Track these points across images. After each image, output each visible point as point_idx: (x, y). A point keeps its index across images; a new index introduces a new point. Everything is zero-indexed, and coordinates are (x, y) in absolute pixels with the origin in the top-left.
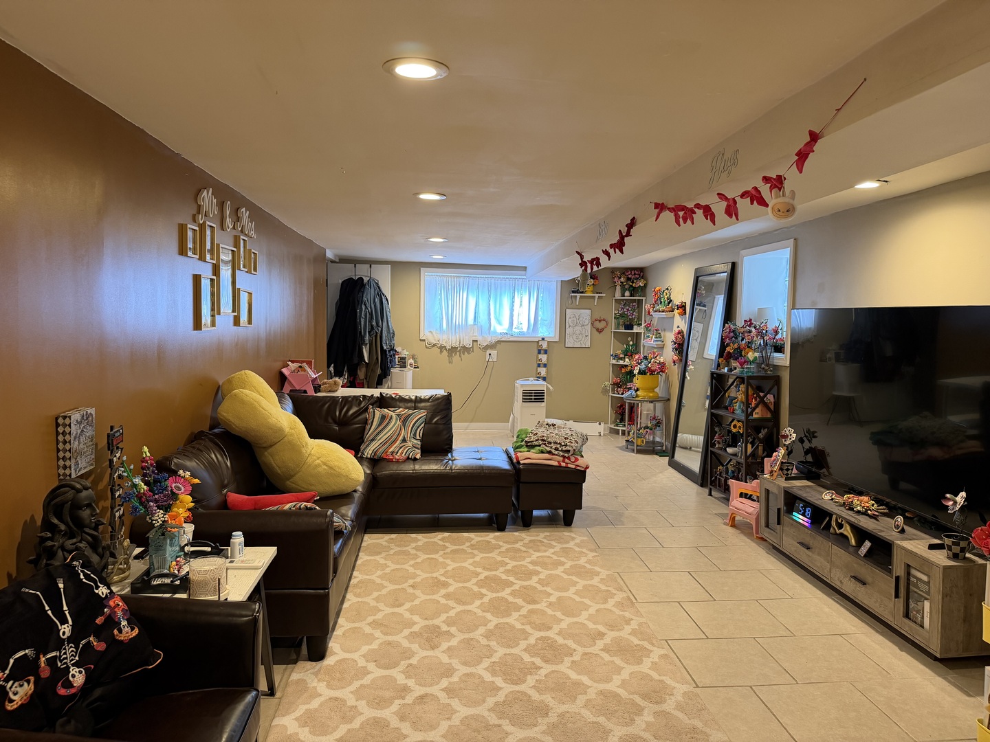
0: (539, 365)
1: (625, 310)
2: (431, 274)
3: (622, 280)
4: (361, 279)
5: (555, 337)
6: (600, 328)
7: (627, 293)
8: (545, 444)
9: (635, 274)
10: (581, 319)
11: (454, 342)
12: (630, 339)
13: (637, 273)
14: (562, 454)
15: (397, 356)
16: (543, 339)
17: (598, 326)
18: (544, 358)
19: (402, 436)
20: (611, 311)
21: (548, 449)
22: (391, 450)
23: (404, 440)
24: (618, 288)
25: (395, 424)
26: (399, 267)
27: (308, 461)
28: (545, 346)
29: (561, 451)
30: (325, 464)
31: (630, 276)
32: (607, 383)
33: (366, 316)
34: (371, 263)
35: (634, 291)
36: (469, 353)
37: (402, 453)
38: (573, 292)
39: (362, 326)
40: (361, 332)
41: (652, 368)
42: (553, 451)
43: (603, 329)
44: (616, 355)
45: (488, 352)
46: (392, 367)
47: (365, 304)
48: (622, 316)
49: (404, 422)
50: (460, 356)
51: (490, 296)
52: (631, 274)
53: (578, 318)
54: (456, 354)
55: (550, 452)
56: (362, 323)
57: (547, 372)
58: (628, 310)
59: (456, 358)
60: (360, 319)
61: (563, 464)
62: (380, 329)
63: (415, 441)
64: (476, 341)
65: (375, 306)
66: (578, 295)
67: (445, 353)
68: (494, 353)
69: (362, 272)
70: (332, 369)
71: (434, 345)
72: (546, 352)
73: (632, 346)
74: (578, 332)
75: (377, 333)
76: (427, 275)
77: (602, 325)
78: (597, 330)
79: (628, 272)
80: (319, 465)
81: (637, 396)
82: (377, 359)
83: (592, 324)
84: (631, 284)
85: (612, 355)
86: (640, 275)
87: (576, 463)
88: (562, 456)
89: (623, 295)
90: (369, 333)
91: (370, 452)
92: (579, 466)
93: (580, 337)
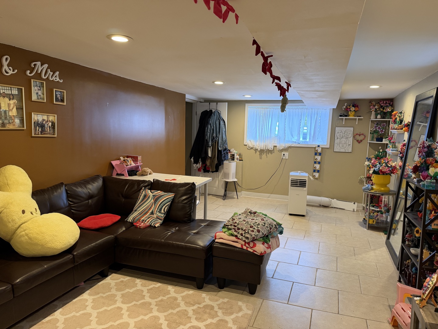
0: (315, 163)
1: (377, 128)
2: (253, 107)
3: (376, 107)
4: (211, 111)
5: (327, 145)
6: (359, 140)
7: (379, 116)
8: (235, 229)
9: (386, 103)
10: (346, 134)
11: (262, 147)
12: (380, 148)
13: (388, 102)
14: (244, 239)
15: (229, 154)
16: (319, 146)
17: (358, 139)
18: (319, 158)
19: (152, 210)
20: (368, 129)
21: (236, 233)
22: (142, 219)
23: (152, 213)
24: (373, 113)
25: (150, 201)
26: (233, 104)
27: (19, 231)
28: (319, 150)
29: (244, 237)
30: (27, 235)
31: (382, 105)
32: (362, 177)
33: (210, 131)
34: (217, 101)
35: (384, 115)
36: (271, 154)
37: (148, 222)
38: (341, 116)
39: (208, 137)
40: (207, 140)
41: (383, 170)
42: (239, 236)
43: (361, 141)
44: (369, 158)
45: (283, 153)
46: (225, 159)
47: (210, 124)
48: (375, 132)
49: (156, 201)
50: (266, 155)
51: (285, 119)
52: (383, 103)
53: (343, 133)
54: (264, 154)
55: (236, 236)
56: (208, 135)
57: (320, 167)
58: (379, 128)
59: (264, 156)
60: (207, 133)
61: (245, 248)
62: (218, 138)
63: (159, 214)
64: (276, 146)
65: (216, 126)
66: (344, 118)
67: (258, 153)
68: (287, 154)
69: (213, 106)
70: (192, 159)
71: (252, 148)
72: (320, 154)
73: (382, 153)
74: (343, 142)
75: (216, 140)
76: (249, 108)
77: (361, 137)
78: (358, 141)
79: (381, 102)
80: (23, 236)
81: (372, 189)
82: (215, 155)
83: (354, 137)
84: (382, 110)
85: (367, 158)
86: (390, 104)
87: (254, 249)
88: (244, 241)
89: (376, 118)
90: (212, 140)
91: (132, 219)
92: (256, 251)
93: (345, 145)
